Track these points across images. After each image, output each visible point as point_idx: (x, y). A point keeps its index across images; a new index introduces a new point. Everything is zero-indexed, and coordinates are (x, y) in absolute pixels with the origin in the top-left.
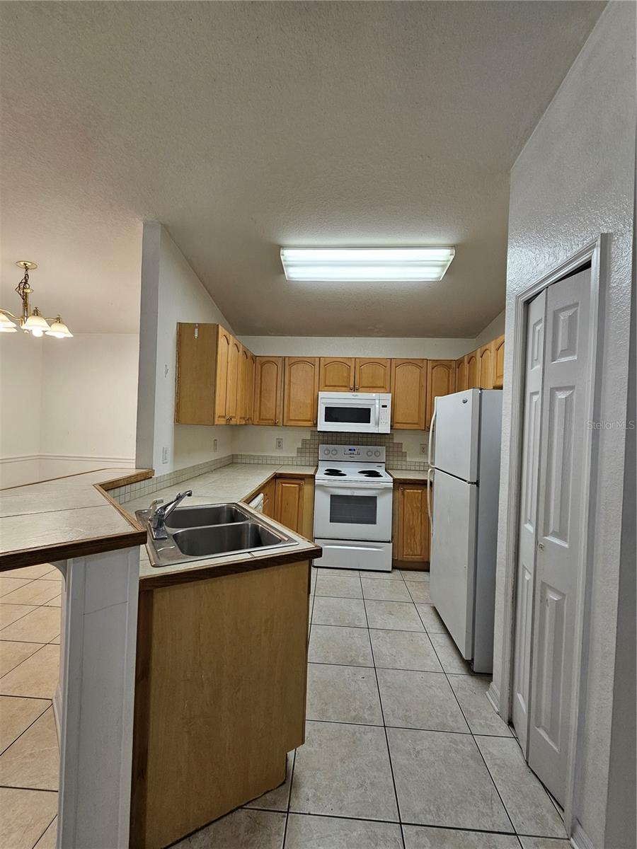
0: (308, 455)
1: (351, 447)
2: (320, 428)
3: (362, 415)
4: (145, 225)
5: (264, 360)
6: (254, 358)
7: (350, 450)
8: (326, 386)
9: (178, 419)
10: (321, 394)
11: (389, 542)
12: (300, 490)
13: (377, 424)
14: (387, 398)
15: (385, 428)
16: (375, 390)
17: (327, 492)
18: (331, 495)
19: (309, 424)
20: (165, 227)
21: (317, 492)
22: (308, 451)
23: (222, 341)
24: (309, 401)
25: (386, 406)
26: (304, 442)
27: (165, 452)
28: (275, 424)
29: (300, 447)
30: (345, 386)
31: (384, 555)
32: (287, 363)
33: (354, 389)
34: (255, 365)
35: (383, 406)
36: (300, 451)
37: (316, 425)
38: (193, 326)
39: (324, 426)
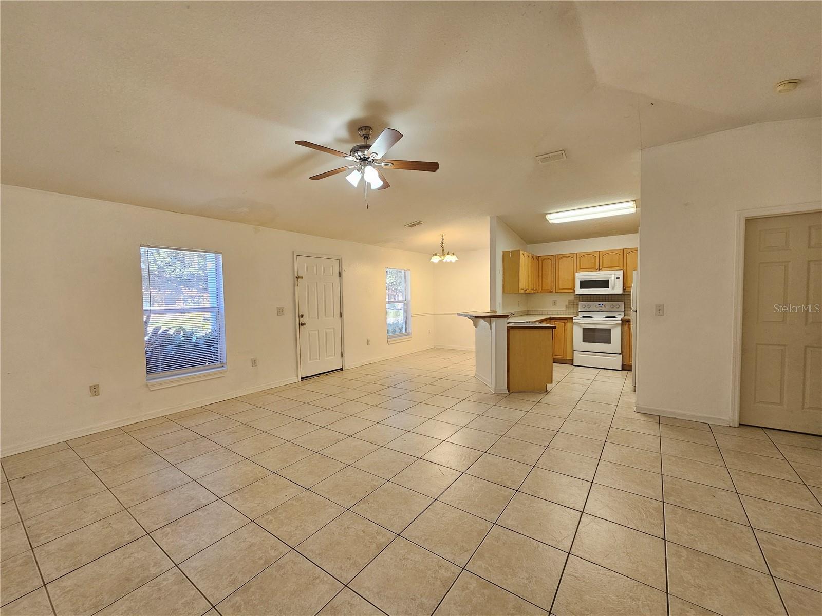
0: (572, 309)
1: (600, 303)
2: (577, 293)
3: (605, 284)
4: (490, 217)
5: (543, 258)
6: (538, 258)
7: (599, 305)
8: (581, 269)
9: (503, 292)
10: (577, 274)
11: (620, 354)
12: (565, 325)
13: (613, 288)
14: (620, 273)
15: (619, 291)
16: (613, 269)
17: (580, 326)
18: (583, 328)
19: (571, 291)
20: (497, 216)
21: (575, 327)
22: (572, 306)
23: (521, 256)
24: (570, 278)
25: (619, 278)
26: (570, 301)
27: (500, 304)
28: (551, 292)
29: (567, 304)
30: (593, 268)
31: (617, 362)
32: (556, 258)
33: (599, 269)
34: (538, 261)
35: (617, 278)
36: (567, 307)
37: (574, 291)
38: (509, 252)
39: (579, 291)
